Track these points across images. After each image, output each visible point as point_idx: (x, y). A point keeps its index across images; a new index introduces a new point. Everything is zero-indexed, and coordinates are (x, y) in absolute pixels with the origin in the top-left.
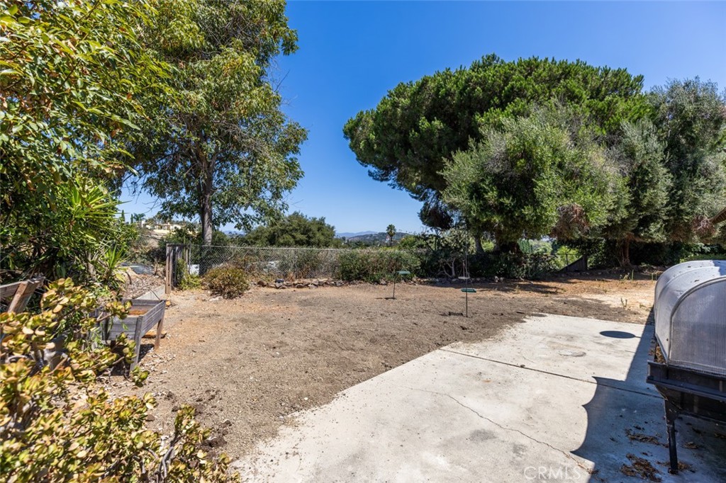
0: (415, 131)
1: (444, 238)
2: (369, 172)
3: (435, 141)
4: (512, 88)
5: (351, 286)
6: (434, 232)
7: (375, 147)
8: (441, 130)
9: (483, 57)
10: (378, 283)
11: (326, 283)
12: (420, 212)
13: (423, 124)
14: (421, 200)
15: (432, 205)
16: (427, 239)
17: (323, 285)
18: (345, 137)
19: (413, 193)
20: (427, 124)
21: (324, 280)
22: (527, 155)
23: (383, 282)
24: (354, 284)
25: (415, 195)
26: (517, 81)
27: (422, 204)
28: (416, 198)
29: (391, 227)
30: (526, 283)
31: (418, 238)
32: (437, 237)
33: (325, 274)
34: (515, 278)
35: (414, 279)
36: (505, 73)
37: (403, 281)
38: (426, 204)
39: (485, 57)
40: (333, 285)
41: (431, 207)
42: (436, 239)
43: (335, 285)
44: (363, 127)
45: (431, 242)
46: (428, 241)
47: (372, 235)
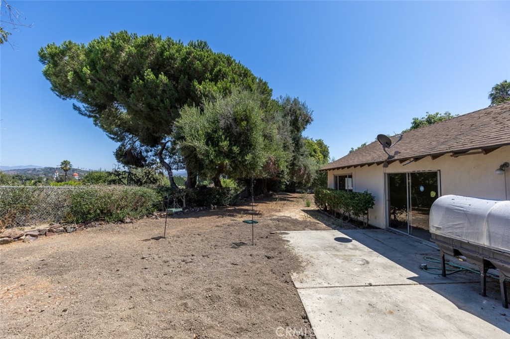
0: (140, 79)
1: (136, 174)
2: (74, 105)
3: (159, 92)
4: (220, 70)
5: (89, 229)
6: (126, 169)
7: (89, 82)
8: (166, 84)
9: (198, 41)
10: (122, 221)
11: (49, 231)
12: (115, 151)
13: (148, 75)
14: (118, 141)
15: (128, 147)
16: (120, 174)
17: (45, 234)
18: (40, 60)
19: (110, 134)
20: (152, 76)
21: (44, 227)
22: (247, 119)
23: (128, 220)
24: (92, 226)
25: (112, 136)
26: (223, 67)
27: (119, 144)
28: (113, 139)
29: (65, 163)
30: (232, 208)
31: (110, 174)
32: (130, 173)
33: (42, 219)
34: (223, 205)
35: (155, 213)
36: (215, 58)
37: (145, 217)
38: (123, 145)
39: (199, 41)
40: (62, 231)
41: (127, 148)
42: (129, 175)
43: (66, 231)
44: (72, 58)
45: (123, 178)
46: (120, 177)
47: (35, 169)
